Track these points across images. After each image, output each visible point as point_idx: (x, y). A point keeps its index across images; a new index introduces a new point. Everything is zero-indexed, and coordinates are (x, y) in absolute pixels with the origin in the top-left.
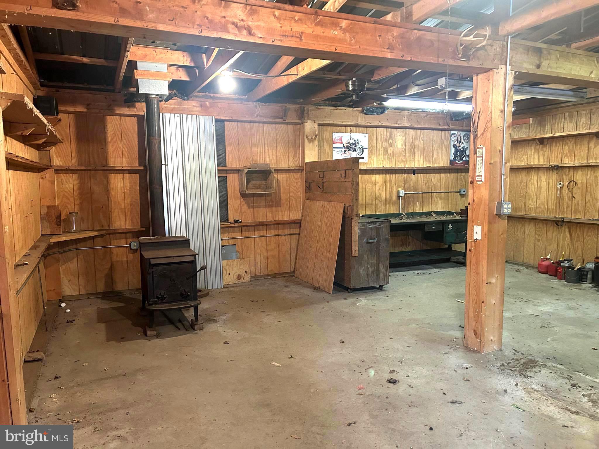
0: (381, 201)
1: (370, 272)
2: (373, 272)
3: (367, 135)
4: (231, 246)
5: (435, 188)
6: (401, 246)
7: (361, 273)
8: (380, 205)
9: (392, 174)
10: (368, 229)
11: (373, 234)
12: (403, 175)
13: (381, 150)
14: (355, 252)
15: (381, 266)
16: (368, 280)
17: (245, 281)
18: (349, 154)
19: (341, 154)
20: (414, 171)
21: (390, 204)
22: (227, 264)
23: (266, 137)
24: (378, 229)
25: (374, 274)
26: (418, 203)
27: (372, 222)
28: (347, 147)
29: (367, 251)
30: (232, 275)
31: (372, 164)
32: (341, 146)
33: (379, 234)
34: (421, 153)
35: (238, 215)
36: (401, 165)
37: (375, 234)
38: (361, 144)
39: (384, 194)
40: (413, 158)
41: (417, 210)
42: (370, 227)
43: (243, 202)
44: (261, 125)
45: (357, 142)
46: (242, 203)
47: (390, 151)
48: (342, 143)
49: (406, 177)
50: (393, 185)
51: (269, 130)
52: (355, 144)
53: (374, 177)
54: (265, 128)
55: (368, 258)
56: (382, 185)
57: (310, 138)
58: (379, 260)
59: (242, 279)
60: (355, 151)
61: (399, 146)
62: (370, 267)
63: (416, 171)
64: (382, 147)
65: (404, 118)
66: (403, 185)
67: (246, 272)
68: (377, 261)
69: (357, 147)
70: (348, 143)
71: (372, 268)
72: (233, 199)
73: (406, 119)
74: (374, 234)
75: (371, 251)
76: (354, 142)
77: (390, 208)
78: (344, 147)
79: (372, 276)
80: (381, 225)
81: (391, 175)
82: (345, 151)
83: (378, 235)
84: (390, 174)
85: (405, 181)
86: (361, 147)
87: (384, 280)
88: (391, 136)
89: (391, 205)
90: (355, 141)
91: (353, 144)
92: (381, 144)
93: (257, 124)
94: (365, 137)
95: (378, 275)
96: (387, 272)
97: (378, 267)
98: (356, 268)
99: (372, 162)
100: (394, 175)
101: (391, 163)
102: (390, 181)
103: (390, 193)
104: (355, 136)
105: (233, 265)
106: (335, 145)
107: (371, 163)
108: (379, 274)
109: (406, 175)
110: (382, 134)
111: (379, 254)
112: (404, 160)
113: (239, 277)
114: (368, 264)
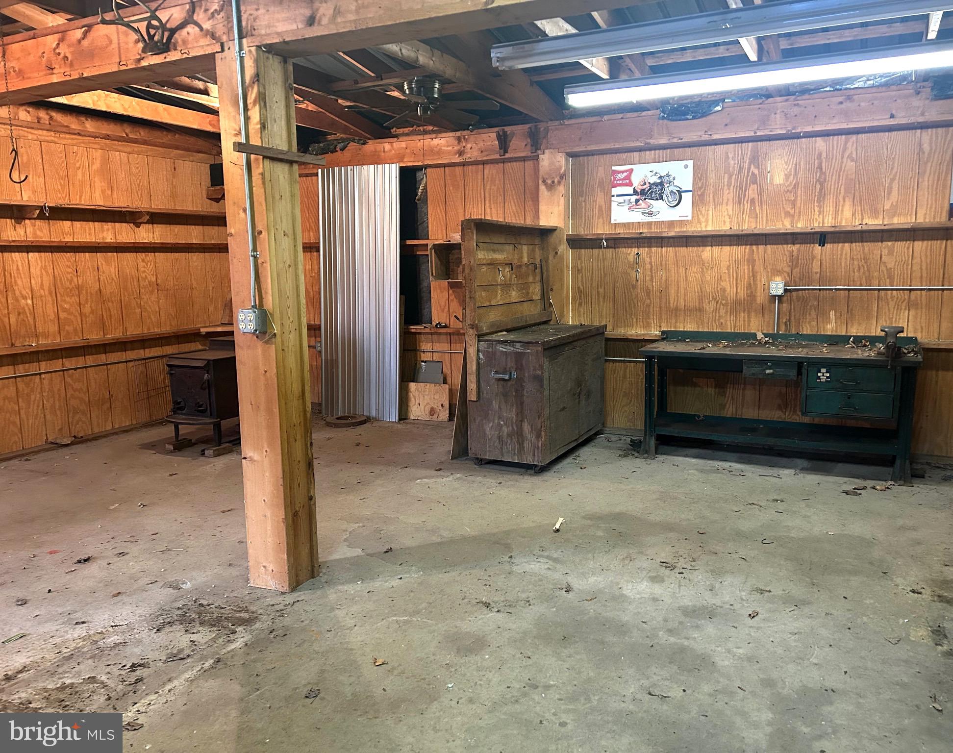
0: (726, 305)
1: (505, 434)
2: (509, 435)
3: (690, 163)
4: (435, 363)
5: (891, 277)
6: (779, 408)
7: (488, 433)
8: (722, 312)
9: (757, 244)
10: (498, 354)
11: (509, 365)
12: (789, 247)
13: (727, 192)
14: (471, 392)
15: (526, 427)
16: (501, 448)
17: (440, 419)
18: (646, 206)
19: (627, 207)
20: (822, 238)
21: (749, 312)
22: (417, 389)
23: (488, 187)
24: (519, 356)
25: (512, 439)
26: (832, 313)
27: (507, 341)
28: (643, 192)
29: (497, 395)
30: (422, 406)
31: (703, 225)
32: (630, 190)
33: (522, 365)
34: (847, 191)
35: (445, 315)
36: (784, 225)
37: (513, 364)
38: (676, 183)
39: (733, 290)
40: (820, 207)
41: (831, 328)
42: (502, 351)
43: (452, 295)
44: (481, 167)
45: (665, 180)
46: (451, 298)
47: (752, 192)
48: (630, 184)
49: (799, 251)
50: (759, 267)
51: (492, 174)
52: (662, 184)
53: (708, 252)
54: (486, 171)
55: (500, 407)
56: (728, 269)
57: (549, 182)
58: (521, 416)
59: (436, 416)
60: (661, 198)
61: (779, 179)
62: (505, 424)
63: (828, 236)
64: (729, 186)
65: (773, 115)
66: (788, 269)
67: (442, 405)
68: (517, 415)
69: (667, 191)
70: (645, 184)
71: (508, 427)
72: (438, 291)
73: (778, 116)
74: (511, 364)
75: (505, 395)
76: (659, 181)
77: (749, 321)
78: (635, 192)
79: (509, 442)
80: (525, 349)
81: (754, 247)
82: (637, 201)
83: (519, 368)
84: (751, 245)
85: (794, 262)
86: (675, 189)
87: (534, 455)
88: (755, 159)
89: (753, 314)
90: (660, 177)
91: (656, 184)
92: (726, 180)
93: (474, 167)
94: (686, 167)
95: (521, 444)
96: (538, 441)
97: (520, 428)
98: (477, 421)
99: (703, 220)
100: (761, 247)
101: (753, 220)
102: (751, 262)
103: (751, 288)
104: (663, 168)
105: (424, 391)
106: (615, 191)
107: (699, 222)
108: (523, 441)
109: (798, 246)
110: (731, 156)
111: (522, 403)
112: (792, 212)
113: (432, 412)
114: (499, 418)
